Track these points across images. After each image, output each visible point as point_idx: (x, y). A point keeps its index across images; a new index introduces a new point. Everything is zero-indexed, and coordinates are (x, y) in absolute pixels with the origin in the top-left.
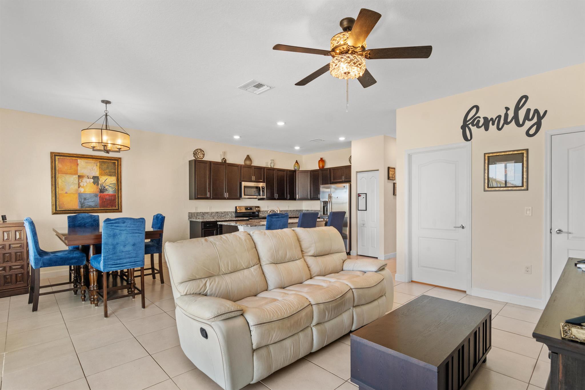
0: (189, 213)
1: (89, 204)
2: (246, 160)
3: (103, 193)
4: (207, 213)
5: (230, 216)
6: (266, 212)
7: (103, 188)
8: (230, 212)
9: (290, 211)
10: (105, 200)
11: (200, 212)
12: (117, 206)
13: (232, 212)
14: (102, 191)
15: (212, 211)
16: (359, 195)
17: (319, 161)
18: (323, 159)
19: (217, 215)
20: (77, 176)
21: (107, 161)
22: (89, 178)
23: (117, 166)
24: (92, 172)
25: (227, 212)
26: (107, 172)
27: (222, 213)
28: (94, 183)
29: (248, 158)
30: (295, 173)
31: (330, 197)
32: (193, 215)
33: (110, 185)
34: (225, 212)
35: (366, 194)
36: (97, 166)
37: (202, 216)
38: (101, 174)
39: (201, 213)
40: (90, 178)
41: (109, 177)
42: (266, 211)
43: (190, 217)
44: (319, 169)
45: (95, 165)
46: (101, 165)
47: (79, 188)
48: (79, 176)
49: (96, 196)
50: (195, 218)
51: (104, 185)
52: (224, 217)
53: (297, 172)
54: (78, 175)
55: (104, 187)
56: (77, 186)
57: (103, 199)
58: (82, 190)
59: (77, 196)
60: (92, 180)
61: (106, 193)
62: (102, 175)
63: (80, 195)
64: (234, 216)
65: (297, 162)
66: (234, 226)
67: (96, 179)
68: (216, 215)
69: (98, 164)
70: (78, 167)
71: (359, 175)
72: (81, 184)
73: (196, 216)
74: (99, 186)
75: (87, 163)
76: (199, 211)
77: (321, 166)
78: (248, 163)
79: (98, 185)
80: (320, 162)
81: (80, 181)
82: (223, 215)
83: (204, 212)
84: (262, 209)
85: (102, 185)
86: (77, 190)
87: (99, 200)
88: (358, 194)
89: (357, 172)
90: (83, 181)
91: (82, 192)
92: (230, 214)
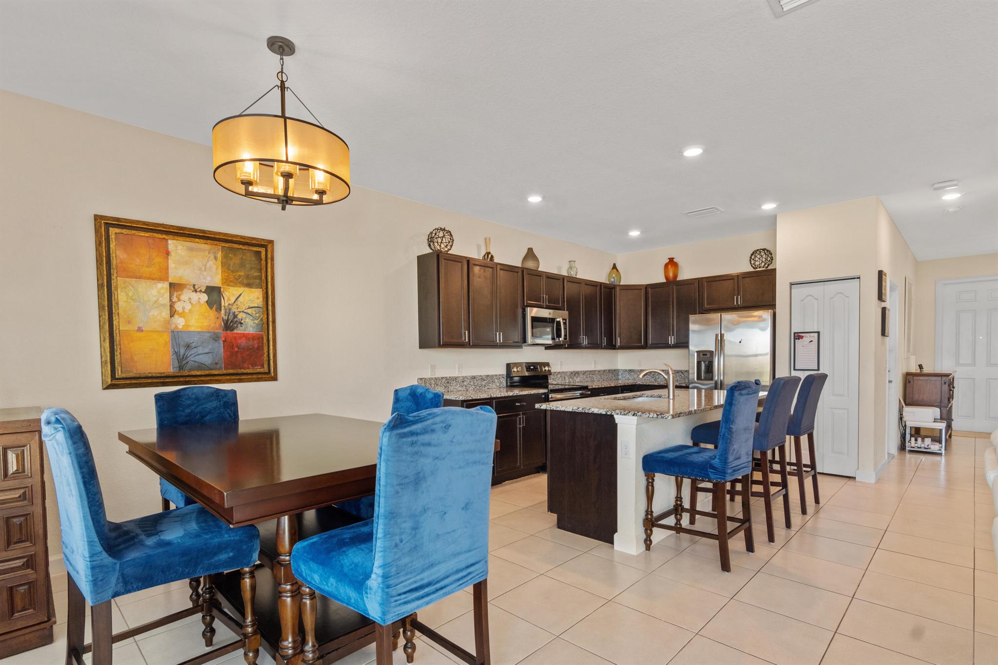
0: (421, 379)
1: (197, 359)
2: (525, 258)
3: (233, 330)
4: (455, 379)
5: (498, 384)
6: (559, 376)
7: (231, 317)
8: (496, 375)
9: (599, 371)
10: (236, 349)
11: (442, 378)
12: (266, 366)
13: (501, 377)
14: (230, 324)
15: (464, 375)
16: (798, 336)
17: (666, 266)
18: (674, 260)
19: (474, 383)
20: (166, 285)
21: (241, 246)
22: (196, 291)
23: (263, 262)
24: (205, 274)
25: (492, 376)
26: (240, 276)
27: (482, 378)
28: (210, 303)
29: (530, 254)
30: (613, 290)
31: (720, 341)
32: (427, 384)
33: (249, 311)
34: (488, 376)
35: (818, 333)
36: (216, 258)
37: (445, 387)
38: (227, 281)
39: (444, 380)
40: (201, 291)
41: (247, 289)
42: (559, 373)
44: (665, 281)
45: (212, 257)
46: (225, 257)
47: (172, 316)
48: (171, 285)
49: (215, 338)
51: (234, 309)
52: (486, 388)
53: (618, 288)
54: (171, 280)
55: (235, 316)
56: (166, 313)
57: (232, 347)
58: (179, 322)
59: (167, 337)
60: (204, 297)
61: (240, 330)
62: (228, 285)
63: (175, 335)
64: (505, 385)
65: (614, 267)
66: (601, 415)
67: (214, 293)
68: (472, 384)
69: (219, 255)
70: (170, 261)
71: (795, 290)
72: (178, 307)
73: (433, 386)
74: (223, 312)
75: (191, 249)
76: (439, 374)
77: (671, 275)
78: (530, 265)
79: (219, 309)
80: (669, 266)
81: (175, 299)
82: (484, 383)
83: (448, 375)
84: (554, 369)
85: (230, 309)
86: (168, 323)
87: (222, 350)
88: (795, 333)
89: (791, 284)
90: (182, 297)
91: (180, 327)
92: (496, 380)
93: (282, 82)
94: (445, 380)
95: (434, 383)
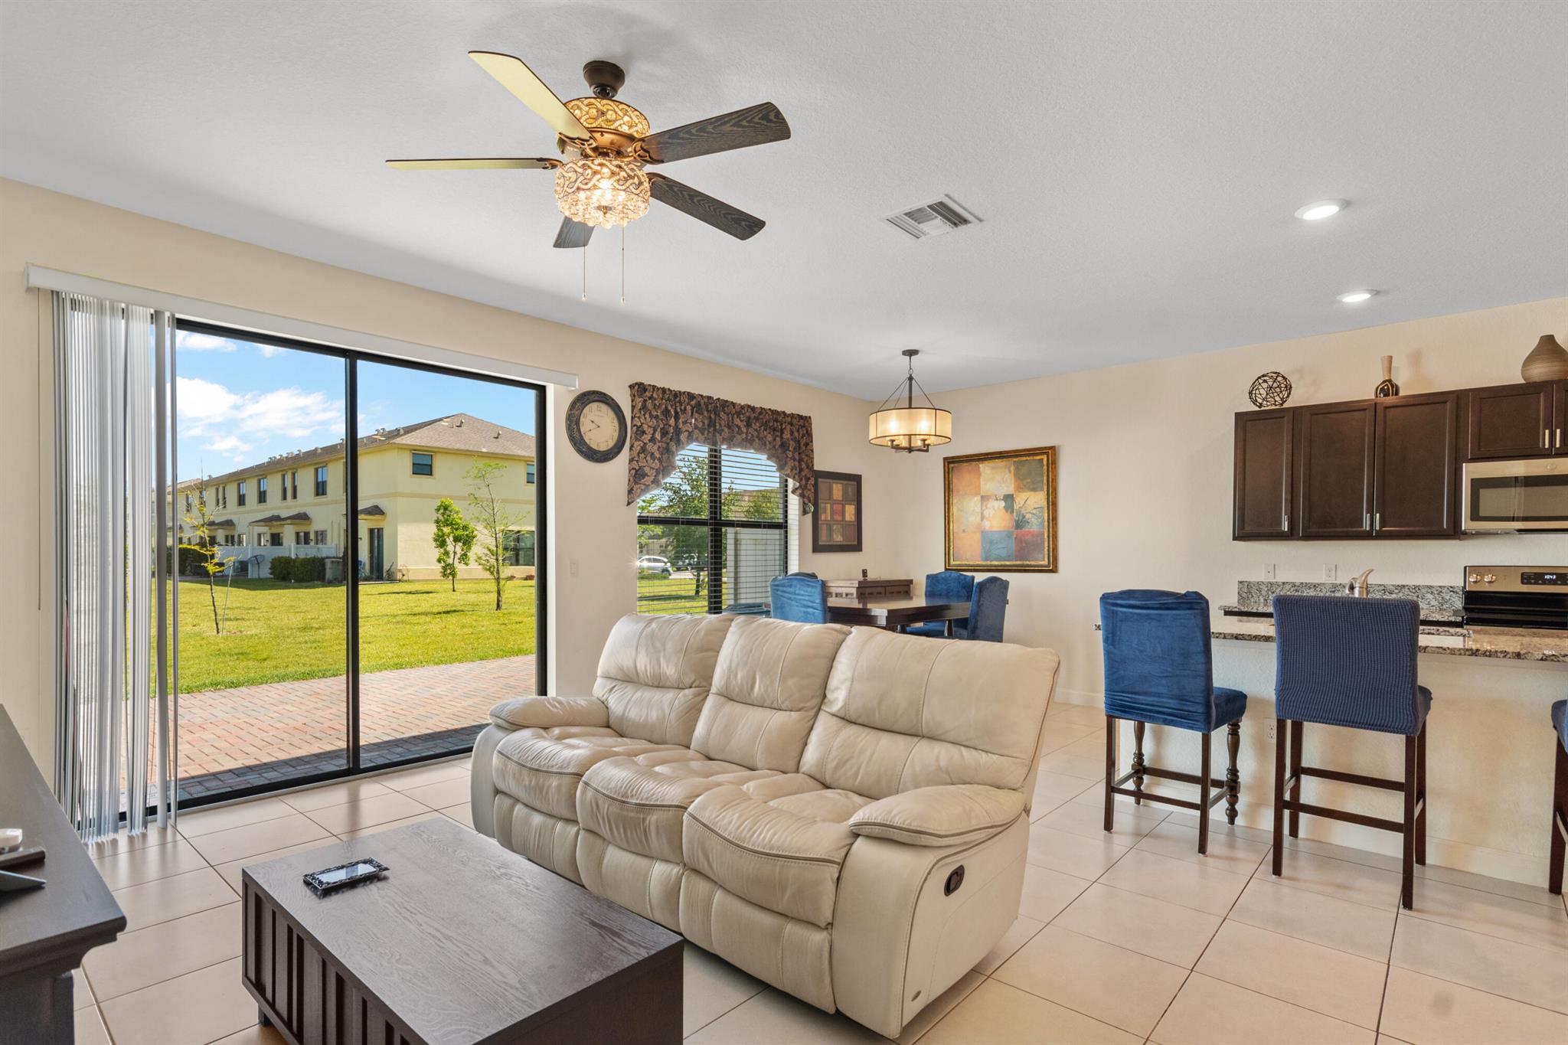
0: (1241, 582)
1: (996, 552)
2: (1532, 360)
3: (1021, 529)
4: (1317, 586)
5: (1435, 603)
7: (1021, 518)
10: (1024, 545)
11: (1284, 583)
12: (1046, 559)
13: (1447, 591)
14: (1020, 524)
15: (1338, 582)
20: (979, 498)
21: (1028, 458)
22: (997, 500)
23: (1045, 468)
24: (1003, 485)
26: (1027, 483)
28: (1006, 508)
32: (1254, 590)
33: (1034, 511)
36: (1010, 472)
38: (1019, 489)
39: (1288, 587)
40: (1000, 499)
41: (1032, 493)
43: (1244, 595)
45: (1007, 470)
46: (1017, 469)
47: (982, 520)
48: (982, 497)
49: (1009, 535)
50: (1262, 600)
51: (1023, 511)
54: (981, 494)
55: (1024, 517)
56: (979, 518)
57: (1021, 542)
58: (987, 525)
59: (978, 536)
60: (1003, 504)
61: (1026, 529)
62: (1020, 492)
63: (984, 533)
64: (1459, 605)
67: (1009, 499)
69: (1012, 468)
70: (981, 480)
72: (986, 513)
73: (1264, 593)
74: (1015, 514)
75: (993, 468)
76: (1279, 577)
79: (1012, 512)
81: (984, 508)
83: (1299, 580)
85: (1020, 511)
86: (980, 525)
87: (1014, 544)
90: (989, 506)
91: (987, 528)
92: (1432, 597)
93: (911, 375)
94: (1290, 586)
95: (1266, 589)
